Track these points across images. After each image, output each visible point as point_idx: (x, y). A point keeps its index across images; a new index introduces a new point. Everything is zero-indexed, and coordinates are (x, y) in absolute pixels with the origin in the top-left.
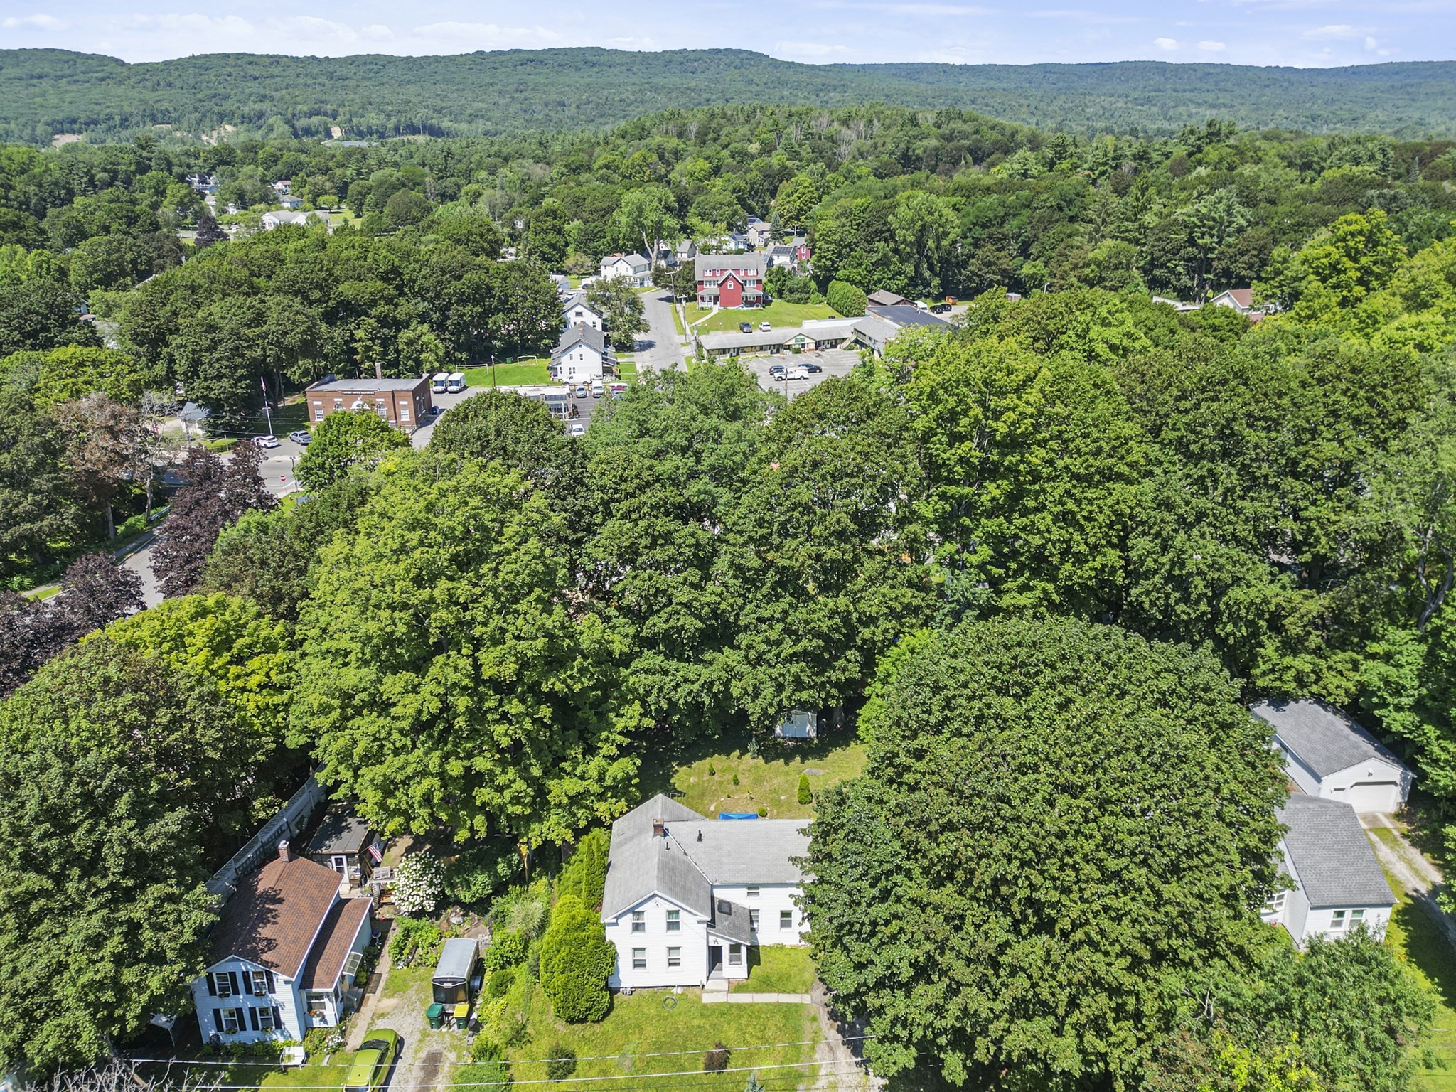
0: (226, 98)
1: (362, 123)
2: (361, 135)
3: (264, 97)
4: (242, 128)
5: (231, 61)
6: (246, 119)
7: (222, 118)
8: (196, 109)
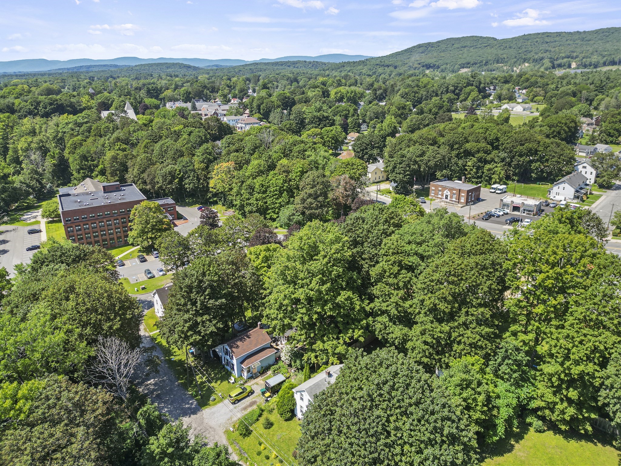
0: (531, 52)
1: (587, 61)
2: (585, 66)
3: (547, 51)
4: (532, 65)
5: (540, 36)
6: (535, 61)
7: (525, 60)
8: (516, 57)
